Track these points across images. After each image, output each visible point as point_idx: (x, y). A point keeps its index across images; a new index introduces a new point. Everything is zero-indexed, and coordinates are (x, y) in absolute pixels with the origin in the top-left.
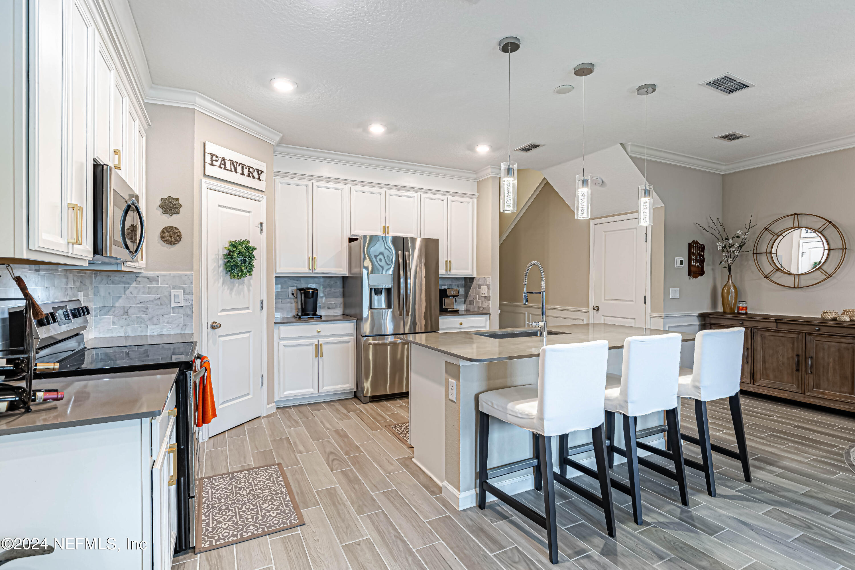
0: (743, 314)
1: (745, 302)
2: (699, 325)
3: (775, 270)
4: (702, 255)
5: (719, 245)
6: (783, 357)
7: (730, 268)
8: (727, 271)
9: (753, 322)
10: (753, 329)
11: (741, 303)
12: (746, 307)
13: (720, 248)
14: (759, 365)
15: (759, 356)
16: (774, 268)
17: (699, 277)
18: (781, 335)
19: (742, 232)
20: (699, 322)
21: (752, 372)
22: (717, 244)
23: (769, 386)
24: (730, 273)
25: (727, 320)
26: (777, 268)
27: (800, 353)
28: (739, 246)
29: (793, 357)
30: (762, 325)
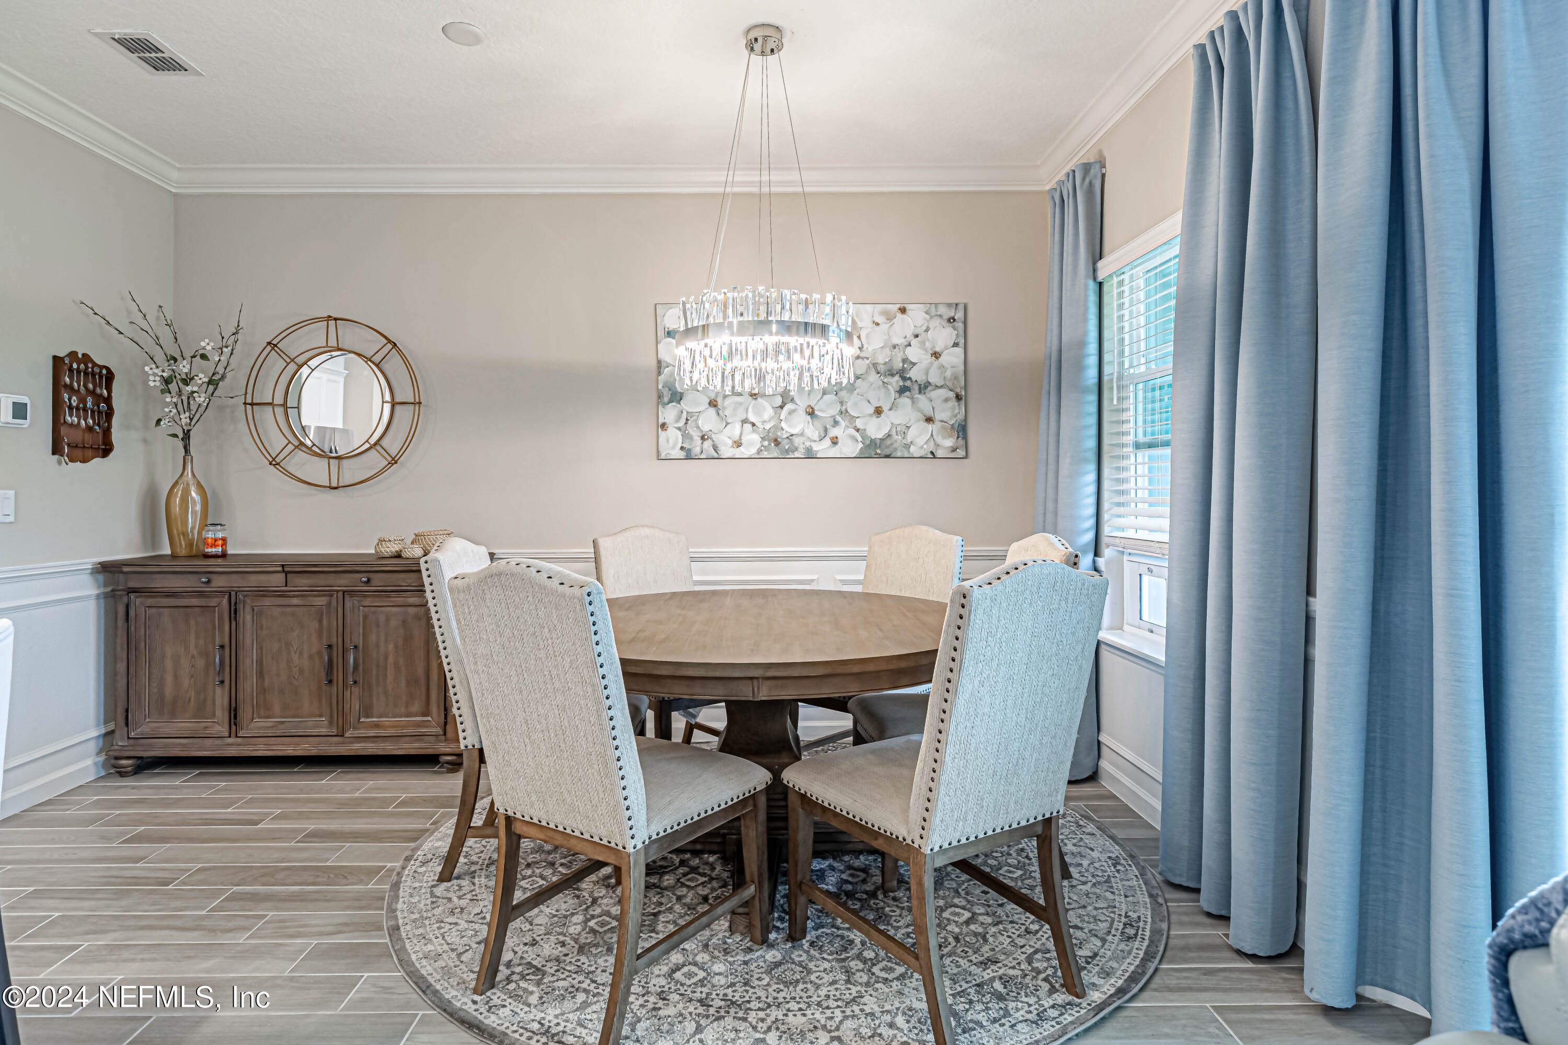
0: (215, 556)
1: (221, 525)
2: (98, 597)
3: (290, 447)
4: (101, 395)
5: (150, 372)
6: (301, 653)
7: (187, 436)
8: (180, 445)
9: (234, 577)
10: (233, 594)
11: (211, 528)
12: (224, 540)
13: (155, 382)
14: (249, 685)
15: (249, 662)
16: (290, 442)
17: (97, 460)
18: (295, 601)
19: (212, 344)
20: (98, 587)
21: (233, 705)
22: (147, 369)
23: (270, 732)
24: (187, 449)
25: (170, 576)
26: (296, 443)
27: (334, 640)
28: (206, 380)
29: (319, 653)
30: (254, 581)
